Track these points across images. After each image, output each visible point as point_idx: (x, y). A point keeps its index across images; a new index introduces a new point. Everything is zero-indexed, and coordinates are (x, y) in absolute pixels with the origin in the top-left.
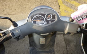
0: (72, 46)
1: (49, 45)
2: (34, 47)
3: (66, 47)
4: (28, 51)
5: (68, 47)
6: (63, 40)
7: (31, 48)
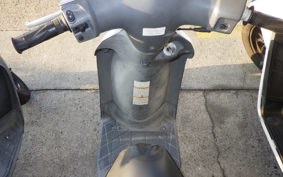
0: (229, 125)
1: (160, 115)
2: (113, 119)
3: (213, 127)
4: (95, 137)
5: (217, 130)
6: (203, 108)
7: (105, 120)
